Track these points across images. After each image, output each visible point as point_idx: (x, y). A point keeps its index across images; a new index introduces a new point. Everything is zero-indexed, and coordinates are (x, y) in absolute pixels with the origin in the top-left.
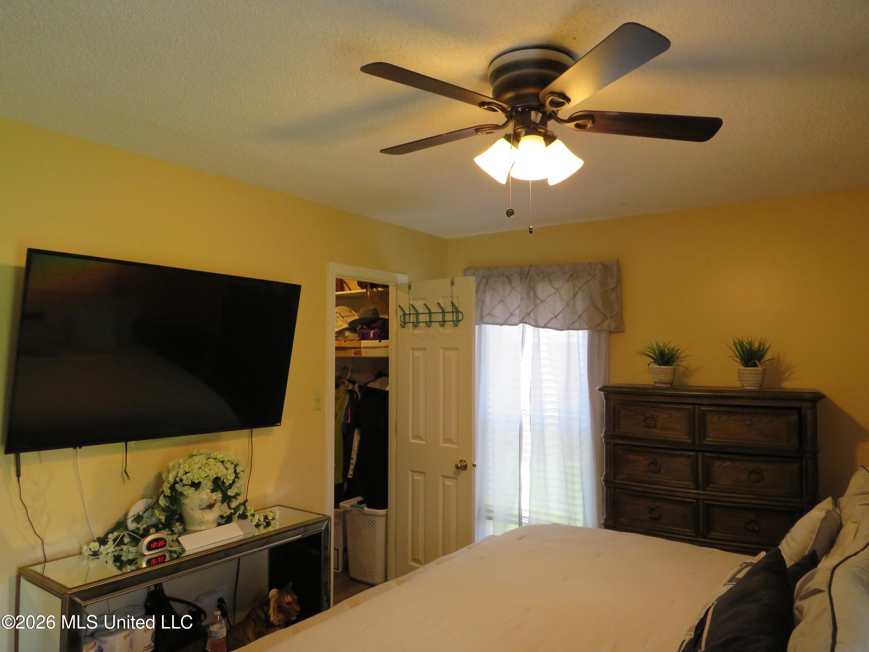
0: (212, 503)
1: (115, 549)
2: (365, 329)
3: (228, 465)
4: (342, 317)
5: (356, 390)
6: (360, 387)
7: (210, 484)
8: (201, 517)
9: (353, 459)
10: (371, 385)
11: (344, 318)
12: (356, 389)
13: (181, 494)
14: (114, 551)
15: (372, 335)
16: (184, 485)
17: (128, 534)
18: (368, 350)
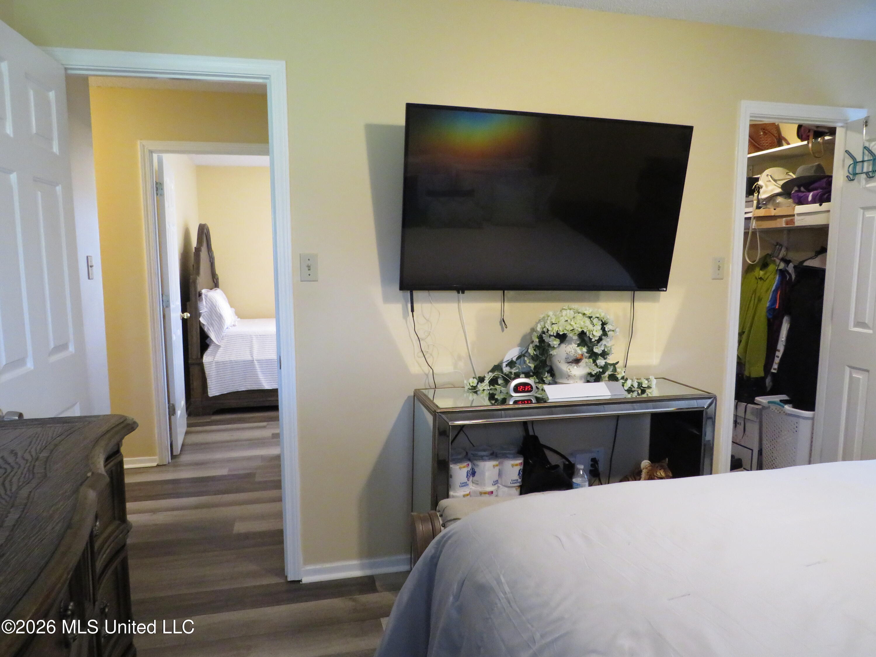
0: (579, 358)
1: (490, 388)
2: (803, 192)
3: (595, 321)
4: (775, 181)
5: (790, 271)
6: (795, 267)
7: (576, 338)
8: (569, 371)
9: (779, 351)
10: (809, 263)
11: (778, 182)
12: (790, 268)
13: (549, 345)
14: (489, 389)
15: (810, 198)
16: (550, 336)
17: (502, 376)
18: (802, 217)
